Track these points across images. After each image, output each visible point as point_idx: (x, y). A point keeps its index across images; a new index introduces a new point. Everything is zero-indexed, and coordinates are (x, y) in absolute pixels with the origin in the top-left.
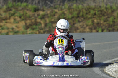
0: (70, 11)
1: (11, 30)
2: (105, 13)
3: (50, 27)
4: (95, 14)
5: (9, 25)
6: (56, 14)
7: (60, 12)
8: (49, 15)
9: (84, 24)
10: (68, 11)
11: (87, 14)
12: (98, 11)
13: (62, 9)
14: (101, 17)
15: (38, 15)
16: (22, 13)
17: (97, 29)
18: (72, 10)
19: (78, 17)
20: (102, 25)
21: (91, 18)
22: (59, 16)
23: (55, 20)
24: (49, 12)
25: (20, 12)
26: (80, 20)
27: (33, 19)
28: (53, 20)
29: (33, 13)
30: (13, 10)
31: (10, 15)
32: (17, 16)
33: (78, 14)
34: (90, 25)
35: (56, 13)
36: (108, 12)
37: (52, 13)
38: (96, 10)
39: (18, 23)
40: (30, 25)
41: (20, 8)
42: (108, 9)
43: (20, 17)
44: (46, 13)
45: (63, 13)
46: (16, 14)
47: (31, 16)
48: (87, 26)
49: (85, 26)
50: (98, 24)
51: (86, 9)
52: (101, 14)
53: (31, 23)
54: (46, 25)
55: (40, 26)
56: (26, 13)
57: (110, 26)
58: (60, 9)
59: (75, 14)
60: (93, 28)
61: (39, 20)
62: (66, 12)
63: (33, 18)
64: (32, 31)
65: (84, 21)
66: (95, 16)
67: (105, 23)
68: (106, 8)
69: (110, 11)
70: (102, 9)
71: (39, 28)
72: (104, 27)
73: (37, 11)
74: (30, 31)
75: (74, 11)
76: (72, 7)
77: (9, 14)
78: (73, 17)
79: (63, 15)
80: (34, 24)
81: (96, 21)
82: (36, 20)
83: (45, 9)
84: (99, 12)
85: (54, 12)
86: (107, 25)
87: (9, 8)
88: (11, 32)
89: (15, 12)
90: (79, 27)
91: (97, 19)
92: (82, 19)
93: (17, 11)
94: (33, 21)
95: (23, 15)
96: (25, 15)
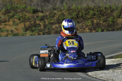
0: (69, 12)
1: (10, 32)
2: (105, 13)
3: (49, 29)
4: (94, 14)
5: (8, 28)
6: (55, 16)
7: (60, 13)
8: (48, 16)
9: (84, 25)
10: (67, 12)
11: (86, 14)
12: (97, 11)
13: (61, 10)
14: (101, 17)
15: (38, 17)
16: (21, 15)
17: (97, 30)
18: (72, 11)
19: (78, 17)
20: (101, 25)
21: (91, 18)
22: (58, 17)
23: (54, 21)
24: (48, 14)
25: (19, 14)
26: (80, 21)
27: (32, 21)
28: (52, 21)
29: (32, 15)
30: (12, 12)
31: (9, 18)
32: (16, 18)
33: (77, 15)
34: (90, 25)
35: (55, 14)
36: (107, 12)
37: (51, 14)
38: (95, 10)
39: (17, 25)
40: (30, 27)
41: (19, 10)
42: (107, 9)
43: (19, 19)
44: (45, 15)
45: (62, 14)
46: (15, 17)
47: (30, 18)
48: (87, 26)
49: (84, 27)
50: (97, 24)
51: (86, 9)
52: (100, 14)
53: (30, 25)
54: (45, 26)
55: (39, 28)
56: (26, 15)
57: (109, 26)
58: (59, 10)
59: (74, 14)
60: (93, 29)
61: (38, 22)
62: (65, 13)
63: (32, 19)
64: (31, 33)
65: (83, 22)
66: (94, 17)
67: (105, 23)
68: (106, 8)
69: (109, 11)
70: (102, 9)
71: (38, 30)
72: (103, 27)
73: (36, 13)
74: (29, 33)
75: (73, 12)
76: (71, 8)
77: (8, 16)
78: (72, 18)
79: (62, 16)
80: (33, 26)
81: (95, 21)
82: (35, 21)
83: (44, 11)
84: (99, 13)
85: (53, 14)
86: (106, 25)
87: (8, 10)
88: (10, 34)
89: (14, 14)
90: (79, 28)
91: (97, 20)
92: (82, 19)
93: (16, 13)
94: (32, 22)
95: (22, 17)
96: (23, 17)
